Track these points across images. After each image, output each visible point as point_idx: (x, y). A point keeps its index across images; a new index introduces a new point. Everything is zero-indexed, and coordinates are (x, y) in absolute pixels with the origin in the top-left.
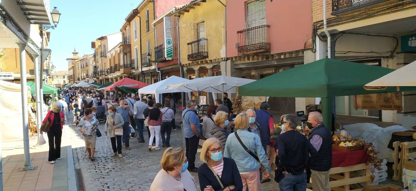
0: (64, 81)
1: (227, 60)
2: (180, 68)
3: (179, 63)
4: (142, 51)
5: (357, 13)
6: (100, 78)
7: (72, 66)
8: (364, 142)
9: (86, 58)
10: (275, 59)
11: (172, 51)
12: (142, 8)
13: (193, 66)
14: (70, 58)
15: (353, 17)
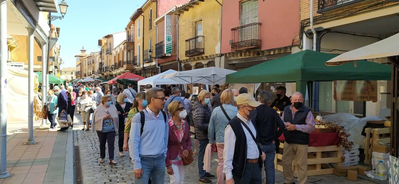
0: (72, 77)
1: (221, 56)
2: (179, 64)
3: (177, 59)
4: (144, 48)
5: (341, 12)
6: (105, 74)
7: (80, 62)
8: (336, 125)
9: (93, 56)
10: (265, 55)
11: (171, 47)
12: (146, 8)
13: (190, 62)
14: (78, 55)
15: (337, 15)
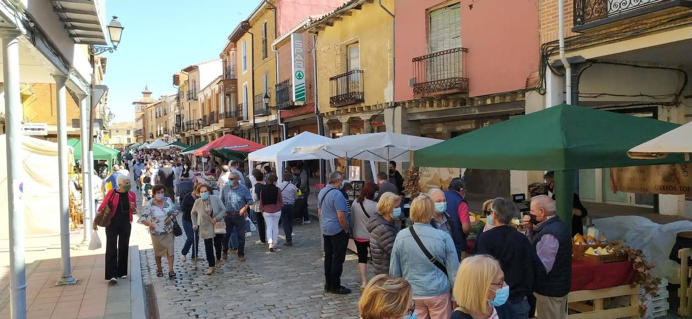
0: (129, 140)
1: (395, 107)
2: (318, 119)
3: (315, 110)
5: (616, 29)
6: (187, 135)
7: (142, 114)
8: (628, 248)
9: (164, 102)
10: (475, 105)
11: (304, 90)
12: (256, 20)
13: (338, 115)
14: (138, 101)
15: (608, 36)
